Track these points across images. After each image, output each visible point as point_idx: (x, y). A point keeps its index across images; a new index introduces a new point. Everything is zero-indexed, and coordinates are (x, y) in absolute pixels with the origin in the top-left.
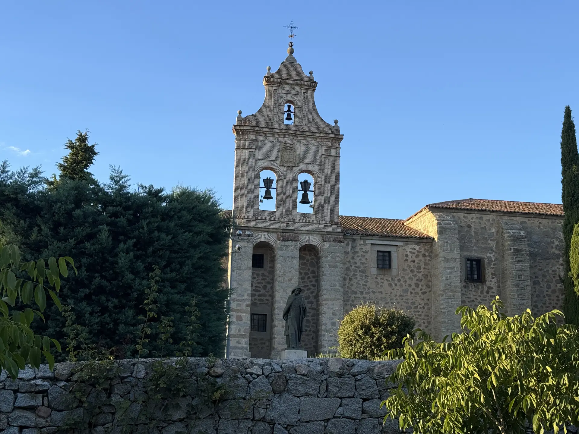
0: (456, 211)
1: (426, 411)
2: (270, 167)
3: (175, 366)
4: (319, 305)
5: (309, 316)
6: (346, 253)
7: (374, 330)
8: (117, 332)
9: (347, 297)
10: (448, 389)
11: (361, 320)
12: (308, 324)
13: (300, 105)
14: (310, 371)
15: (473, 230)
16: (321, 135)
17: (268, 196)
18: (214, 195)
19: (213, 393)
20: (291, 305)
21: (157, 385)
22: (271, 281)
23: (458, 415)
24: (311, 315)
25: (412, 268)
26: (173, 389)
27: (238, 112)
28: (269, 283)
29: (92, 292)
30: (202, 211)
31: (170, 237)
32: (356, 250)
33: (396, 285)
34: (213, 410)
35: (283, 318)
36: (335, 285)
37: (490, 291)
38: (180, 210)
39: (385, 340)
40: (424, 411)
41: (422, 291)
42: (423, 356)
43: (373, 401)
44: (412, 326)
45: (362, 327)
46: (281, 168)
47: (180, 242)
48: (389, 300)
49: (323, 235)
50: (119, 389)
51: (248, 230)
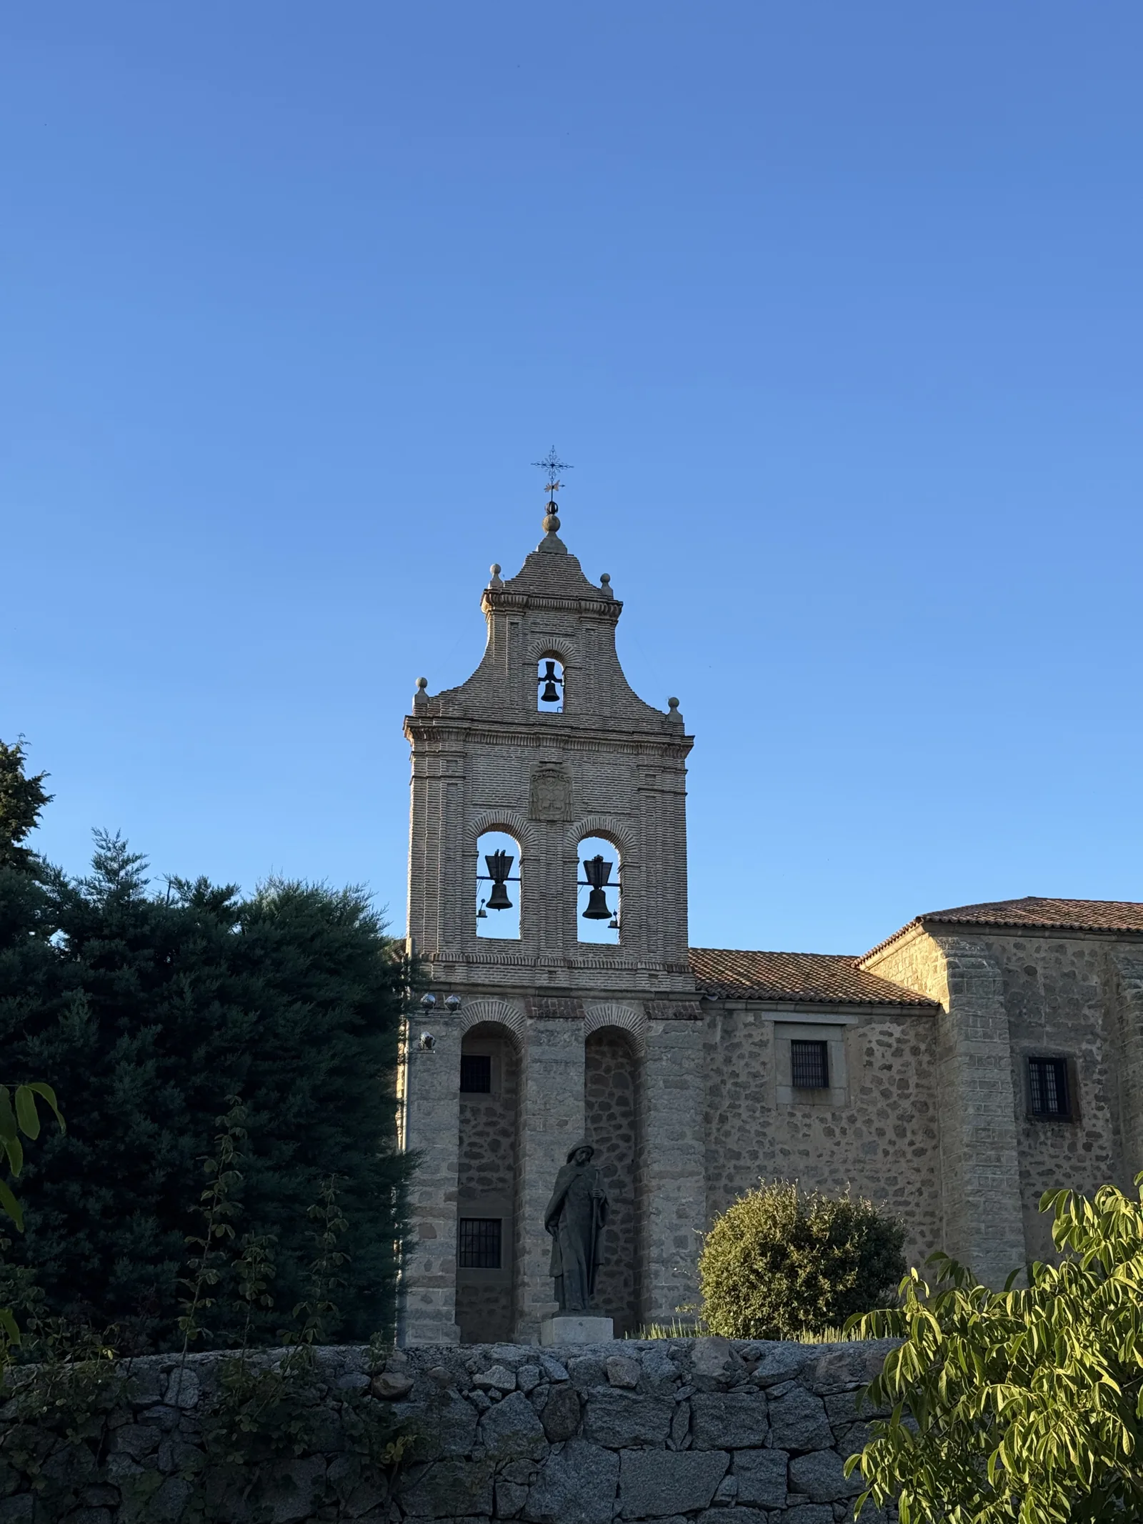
0: (996, 931)
1: (969, 1480)
2: (503, 824)
3: (279, 1371)
4: (639, 1191)
5: (613, 1223)
6: (709, 1048)
7: (795, 1256)
8: (112, 1279)
9: (715, 1168)
10: (1031, 1419)
11: (760, 1229)
12: (614, 1245)
13: (577, 661)
14: (645, 1377)
15: (1041, 980)
16: (636, 737)
17: (499, 901)
18: (368, 902)
19: (384, 1444)
20: (566, 1193)
21: (233, 1427)
22: (512, 1129)
23: (1059, 1488)
24: (620, 1217)
25: (886, 1085)
26: (275, 1435)
27: (417, 682)
28: (505, 1133)
29: (44, 1171)
30: (337, 945)
31: (253, 1016)
32: (736, 1040)
33: (844, 1132)
34: (384, 1492)
35: (547, 1228)
36: (682, 1135)
37: (1095, 1145)
38: (280, 943)
39: (825, 1284)
40: (964, 1481)
41: (914, 1147)
42: (957, 1330)
43: (815, 1458)
44: (896, 1243)
45: (765, 1248)
46: (532, 826)
47: (281, 1030)
48: (826, 1174)
49: (648, 1000)
50: (127, 1441)
51: (449, 992)
